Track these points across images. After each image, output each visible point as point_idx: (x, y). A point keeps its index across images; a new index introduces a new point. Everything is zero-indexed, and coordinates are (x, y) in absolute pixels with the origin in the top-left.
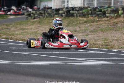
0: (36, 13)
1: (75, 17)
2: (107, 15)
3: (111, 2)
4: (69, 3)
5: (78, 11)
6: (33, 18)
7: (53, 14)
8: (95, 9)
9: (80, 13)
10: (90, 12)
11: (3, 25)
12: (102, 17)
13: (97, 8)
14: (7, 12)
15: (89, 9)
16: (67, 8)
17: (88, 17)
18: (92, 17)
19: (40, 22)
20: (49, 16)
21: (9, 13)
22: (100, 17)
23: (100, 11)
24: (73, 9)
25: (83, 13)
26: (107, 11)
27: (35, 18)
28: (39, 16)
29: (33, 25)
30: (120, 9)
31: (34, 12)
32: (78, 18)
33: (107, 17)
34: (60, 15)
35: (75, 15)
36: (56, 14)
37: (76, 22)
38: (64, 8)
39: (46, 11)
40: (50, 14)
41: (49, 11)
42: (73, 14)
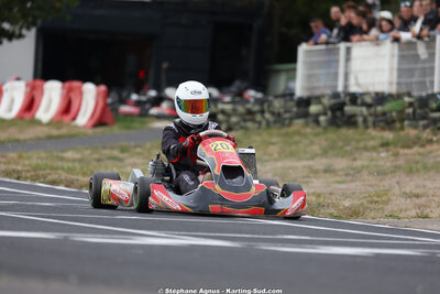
0: (234, 110)
1: (360, 129)
5: (369, 106)
6: (224, 126)
7: (287, 115)
8: (424, 101)
9: (376, 115)
10: (410, 110)
11: (112, 148)
13: (432, 96)
14: (147, 106)
15: (407, 99)
16: (336, 95)
17: (402, 128)
18: (416, 127)
20: (275, 122)
21: (154, 111)
24: (354, 98)
25: (384, 114)
27: (230, 129)
28: (245, 120)
31: (229, 107)
34: (310, 120)
35: (360, 120)
36: (299, 116)
37: (354, 143)
38: (323, 96)
39: (266, 106)
40: (279, 115)
41: (277, 104)
42: (354, 116)
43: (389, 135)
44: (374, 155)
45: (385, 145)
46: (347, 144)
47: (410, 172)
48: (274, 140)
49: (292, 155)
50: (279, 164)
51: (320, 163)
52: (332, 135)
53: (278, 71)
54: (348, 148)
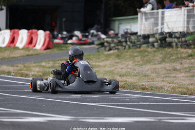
0: (113, 41)
4: (165, 26)
5: (178, 38)
6: (108, 48)
7: (139, 43)
9: (182, 42)
11: (61, 60)
14: (66, 39)
16: (162, 33)
17: (194, 48)
19: (118, 56)
20: (133, 46)
24: (171, 35)
25: (186, 41)
27: (110, 49)
28: (118, 45)
29: (107, 60)
31: (109, 40)
32: (179, 49)
34: (149, 45)
35: (174, 44)
36: (144, 43)
37: (175, 55)
38: (156, 34)
39: (128, 39)
40: (134, 43)
41: (133, 38)
42: (171, 43)
48: (136, 54)
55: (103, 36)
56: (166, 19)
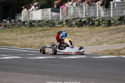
0: (10, 24)
1: (36, 27)
2: (56, 25)
3: (59, 17)
5: (37, 23)
6: (8, 28)
7: (21, 25)
8: (48, 22)
10: (45, 23)
12: (53, 27)
13: (49, 21)
15: (44, 21)
16: (30, 21)
17: (44, 27)
18: (46, 27)
19: (11, 31)
20: (18, 27)
22: (51, 27)
23: (51, 23)
24: (34, 21)
25: (40, 24)
26: (56, 23)
27: (9, 28)
28: (12, 26)
29: (6, 33)
30: (64, 21)
32: (37, 28)
33: (56, 27)
34: (25, 26)
35: (35, 26)
36: (23, 25)
37: (35, 31)
38: (28, 21)
39: (16, 23)
40: (19, 25)
41: (19, 23)
42: (34, 25)
43: (41, 29)
44: (39, 33)
45: (41, 30)
46: (33, 31)
47: (47, 37)
48: (19, 30)
49: (23, 33)
50: (21, 36)
51: (29, 35)
52: (30, 29)
53: (17, 15)
54: (34, 32)
55: (8, 22)
56: (33, 15)
